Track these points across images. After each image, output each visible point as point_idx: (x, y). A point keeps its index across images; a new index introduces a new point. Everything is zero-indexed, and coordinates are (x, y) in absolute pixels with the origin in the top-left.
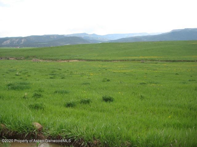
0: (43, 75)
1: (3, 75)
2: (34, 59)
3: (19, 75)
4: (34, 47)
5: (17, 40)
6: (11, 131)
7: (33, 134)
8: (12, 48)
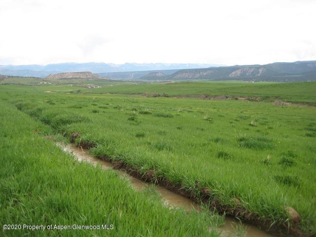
0: (293, 129)
1: (231, 123)
2: (277, 101)
3: (255, 124)
4: (279, 81)
5: (252, 70)
6: (249, 212)
7: (284, 225)
8: (243, 82)
